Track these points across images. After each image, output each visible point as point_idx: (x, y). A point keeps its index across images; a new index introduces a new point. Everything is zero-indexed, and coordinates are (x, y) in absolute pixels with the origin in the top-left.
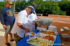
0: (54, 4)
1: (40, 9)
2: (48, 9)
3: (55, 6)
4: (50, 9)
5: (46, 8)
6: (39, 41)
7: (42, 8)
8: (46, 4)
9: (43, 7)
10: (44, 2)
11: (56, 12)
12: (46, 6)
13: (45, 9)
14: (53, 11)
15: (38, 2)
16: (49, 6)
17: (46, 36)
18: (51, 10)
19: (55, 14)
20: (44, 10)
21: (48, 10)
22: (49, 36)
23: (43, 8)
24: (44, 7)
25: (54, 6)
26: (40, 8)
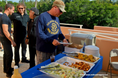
0: (111, 6)
1: (83, 16)
2: (97, 15)
3: (111, 9)
4: (102, 16)
5: (94, 14)
6: (61, 70)
7: (87, 14)
8: (95, 6)
9: (89, 11)
10: (91, 2)
11: (114, 21)
12: (94, 10)
13: (92, 16)
14: (108, 19)
15: (81, 3)
16: (101, 9)
17: (77, 63)
18: (104, 18)
19: (111, 26)
20: (90, 17)
21: (99, 17)
22: (82, 62)
23: (89, 13)
24: (91, 11)
25: (109, 9)
26: (83, 14)
